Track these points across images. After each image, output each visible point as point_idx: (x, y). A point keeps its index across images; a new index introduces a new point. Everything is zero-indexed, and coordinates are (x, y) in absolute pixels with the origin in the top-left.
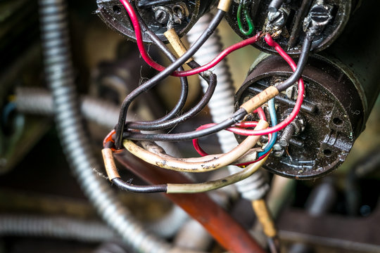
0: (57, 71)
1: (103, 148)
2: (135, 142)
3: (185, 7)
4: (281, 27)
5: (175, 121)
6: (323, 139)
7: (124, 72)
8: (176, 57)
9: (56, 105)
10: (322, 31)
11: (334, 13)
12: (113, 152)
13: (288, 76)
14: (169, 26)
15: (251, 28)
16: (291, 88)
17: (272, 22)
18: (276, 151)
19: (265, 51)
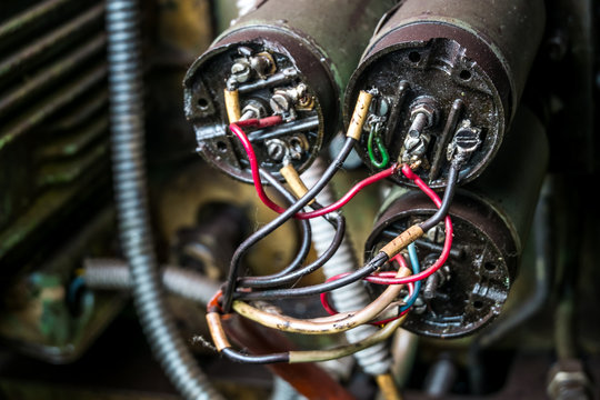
0: (134, 236)
1: (207, 313)
2: (247, 302)
3: (304, 139)
4: (420, 157)
5: (299, 272)
6: (472, 289)
7: (209, 239)
8: (296, 199)
9: (134, 277)
10: (470, 159)
11: (483, 137)
12: (221, 318)
13: (430, 215)
14: (286, 162)
15: (385, 159)
16: (434, 229)
17: (409, 151)
18: (416, 307)
19: (402, 185)
